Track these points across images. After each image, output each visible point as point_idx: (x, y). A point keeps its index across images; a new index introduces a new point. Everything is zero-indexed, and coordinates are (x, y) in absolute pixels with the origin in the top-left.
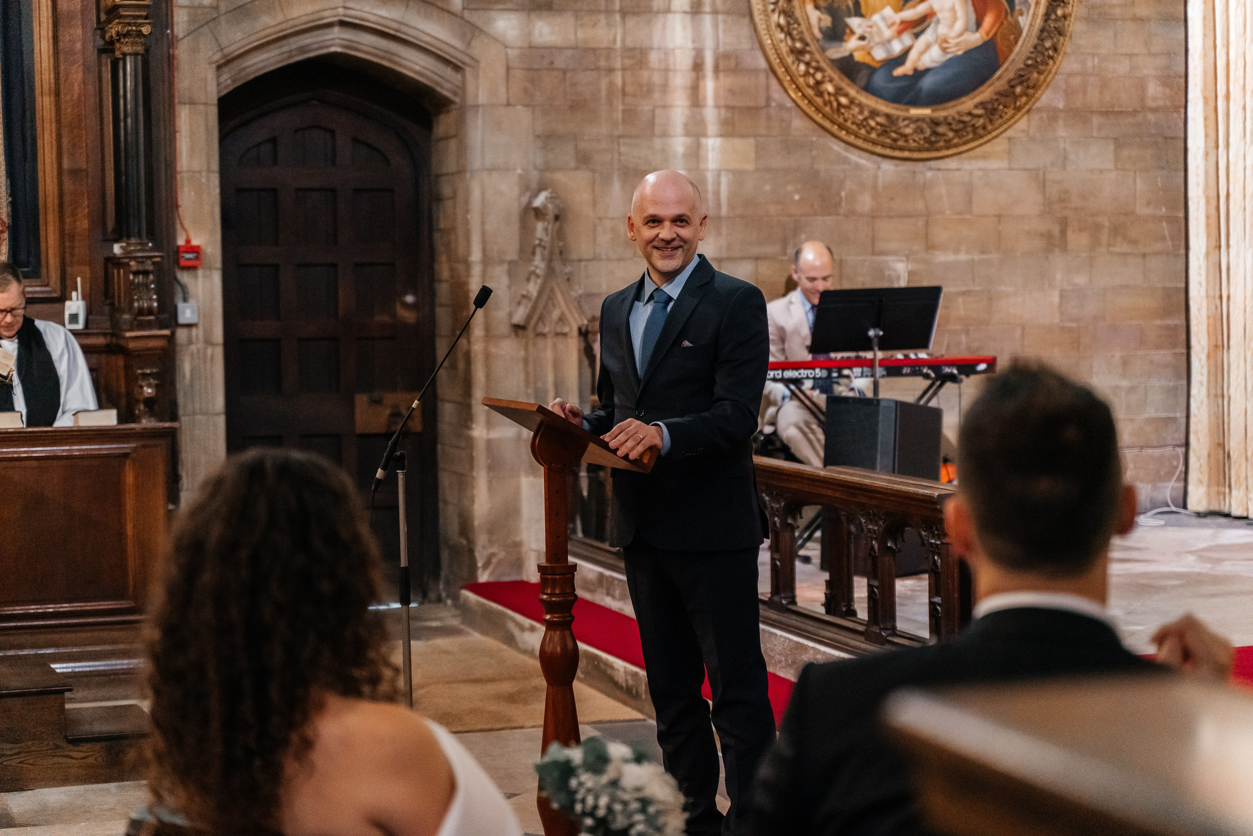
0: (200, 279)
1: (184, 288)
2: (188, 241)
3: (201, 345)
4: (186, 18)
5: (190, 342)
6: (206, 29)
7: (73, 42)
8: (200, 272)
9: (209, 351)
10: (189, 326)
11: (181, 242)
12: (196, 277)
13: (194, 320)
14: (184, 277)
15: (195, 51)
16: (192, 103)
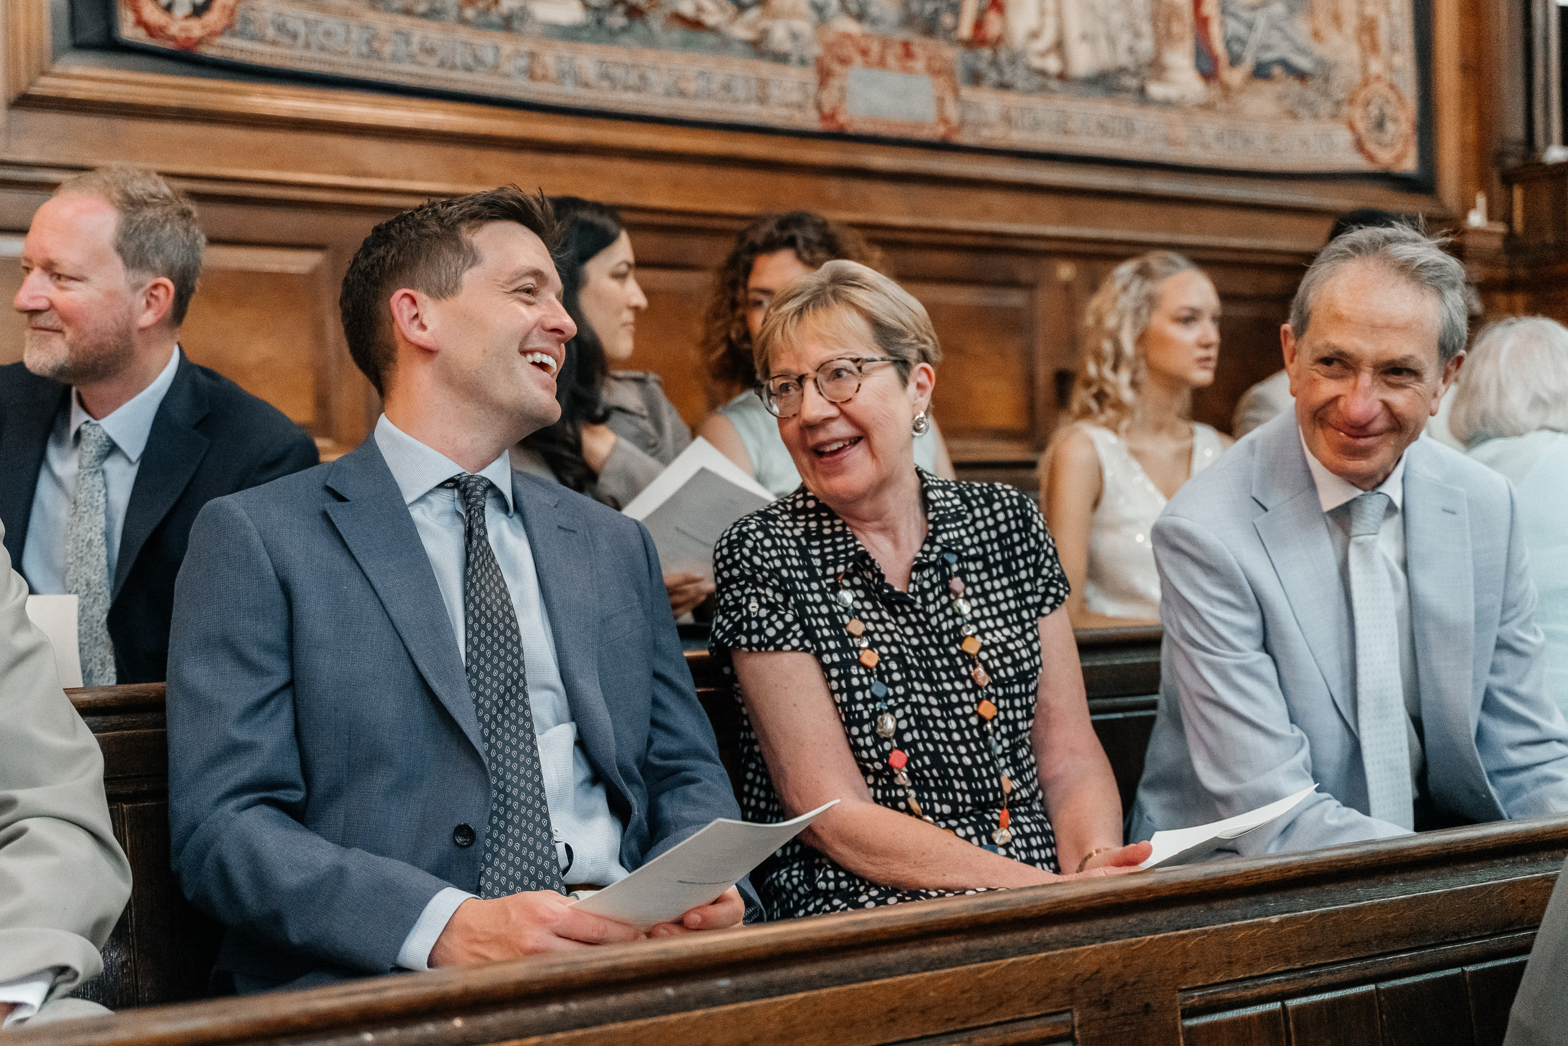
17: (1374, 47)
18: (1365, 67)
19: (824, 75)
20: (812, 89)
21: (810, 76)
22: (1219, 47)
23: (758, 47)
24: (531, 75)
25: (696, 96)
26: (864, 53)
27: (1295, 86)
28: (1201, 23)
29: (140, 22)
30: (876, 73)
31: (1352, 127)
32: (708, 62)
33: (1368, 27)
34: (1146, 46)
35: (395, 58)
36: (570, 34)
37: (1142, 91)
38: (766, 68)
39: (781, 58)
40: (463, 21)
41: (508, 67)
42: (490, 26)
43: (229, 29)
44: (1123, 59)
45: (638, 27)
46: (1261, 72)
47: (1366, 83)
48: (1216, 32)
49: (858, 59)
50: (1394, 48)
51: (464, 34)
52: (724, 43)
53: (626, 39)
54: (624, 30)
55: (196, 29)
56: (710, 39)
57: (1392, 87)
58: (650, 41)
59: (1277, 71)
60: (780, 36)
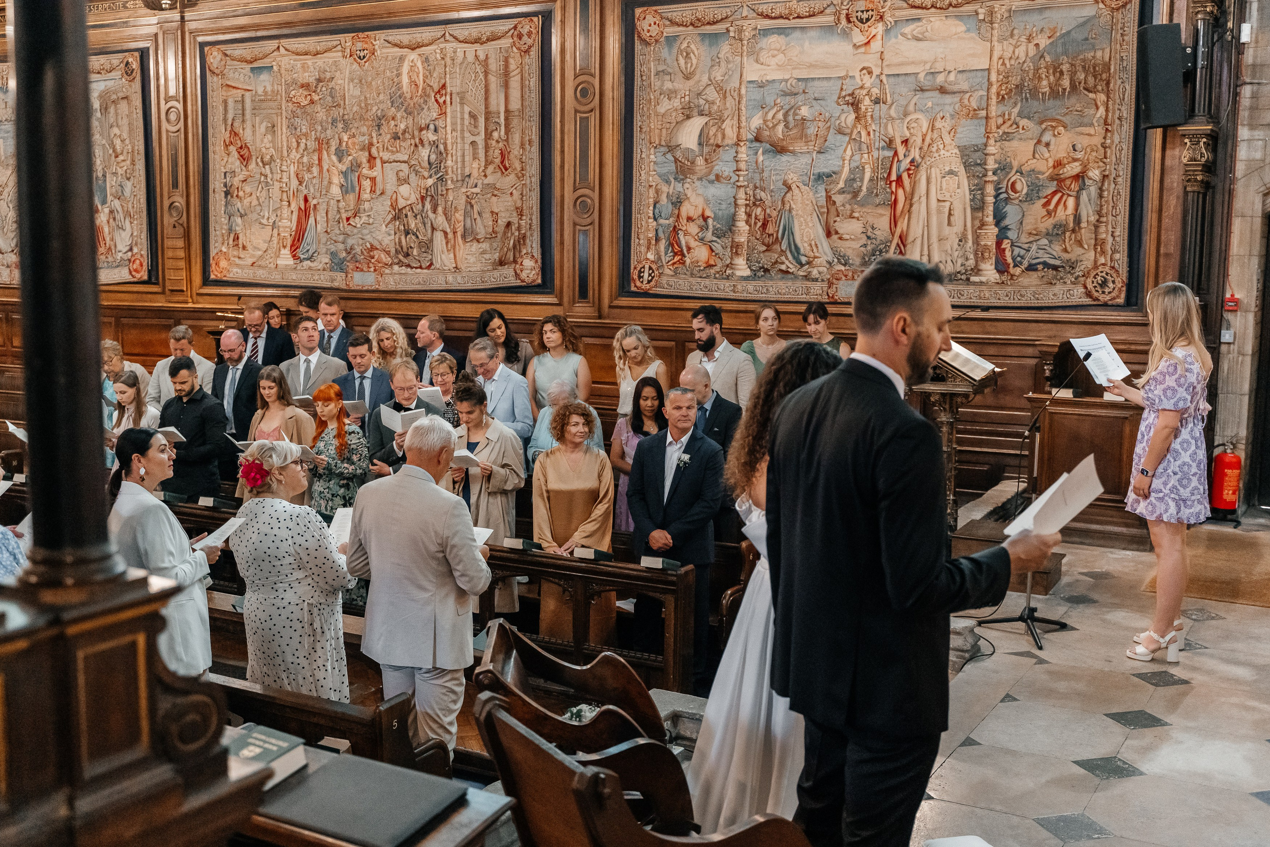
0: (1238, 318)
1: (1228, 321)
2: (1232, 295)
3: (1236, 354)
4: (1244, 167)
5: (1229, 352)
6: (1256, 173)
7: (1172, 182)
8: (1239, 313)
9: (1240, 359)
10: (1229, 343)
11: (1228, 296)
12: (1236, 316)
13: (1231, 341)
14: (1228, 316)
15: (1247, 186)
16: (1243, 216)
17: (1103, 252)
18: (1095, 261)
19: (830, 284)
20: (825, 289)
21: (825, 285)
22: (1009, 260)
23: (807, 278)
24: (734, 292)
25: (784, 294)
26: (846, 276)
27: (1051, 272)
28: (1000, 251)
29: (635, 286)
30: (850, 282)
31: (1085, 287)
32: (790, 283)
33: (1099, 244)
34: (971, 263)
35: (696, 290)
36: (746, 278)
37: (968, 279)
38: (809, 284)
39: (816, 280)
40: (715, 278)
41: (727, 290)
42: (723, 279)
43: (656, 286)
44: (959, 268)
45: (768, 275)
46: (1031, 268)
47: (1096, 267)
48: (1008, 254)
49: (844, 278)
50: (1114, 251)
51: (715, 281)
52: (796, 277)
53: (763, 279)
54: (762, 276)
55: (648, 286)
56: (790, 276)
57: (1113, 268)
58: (771, 279)
59: (1040, 267)
60: (815, 273)
